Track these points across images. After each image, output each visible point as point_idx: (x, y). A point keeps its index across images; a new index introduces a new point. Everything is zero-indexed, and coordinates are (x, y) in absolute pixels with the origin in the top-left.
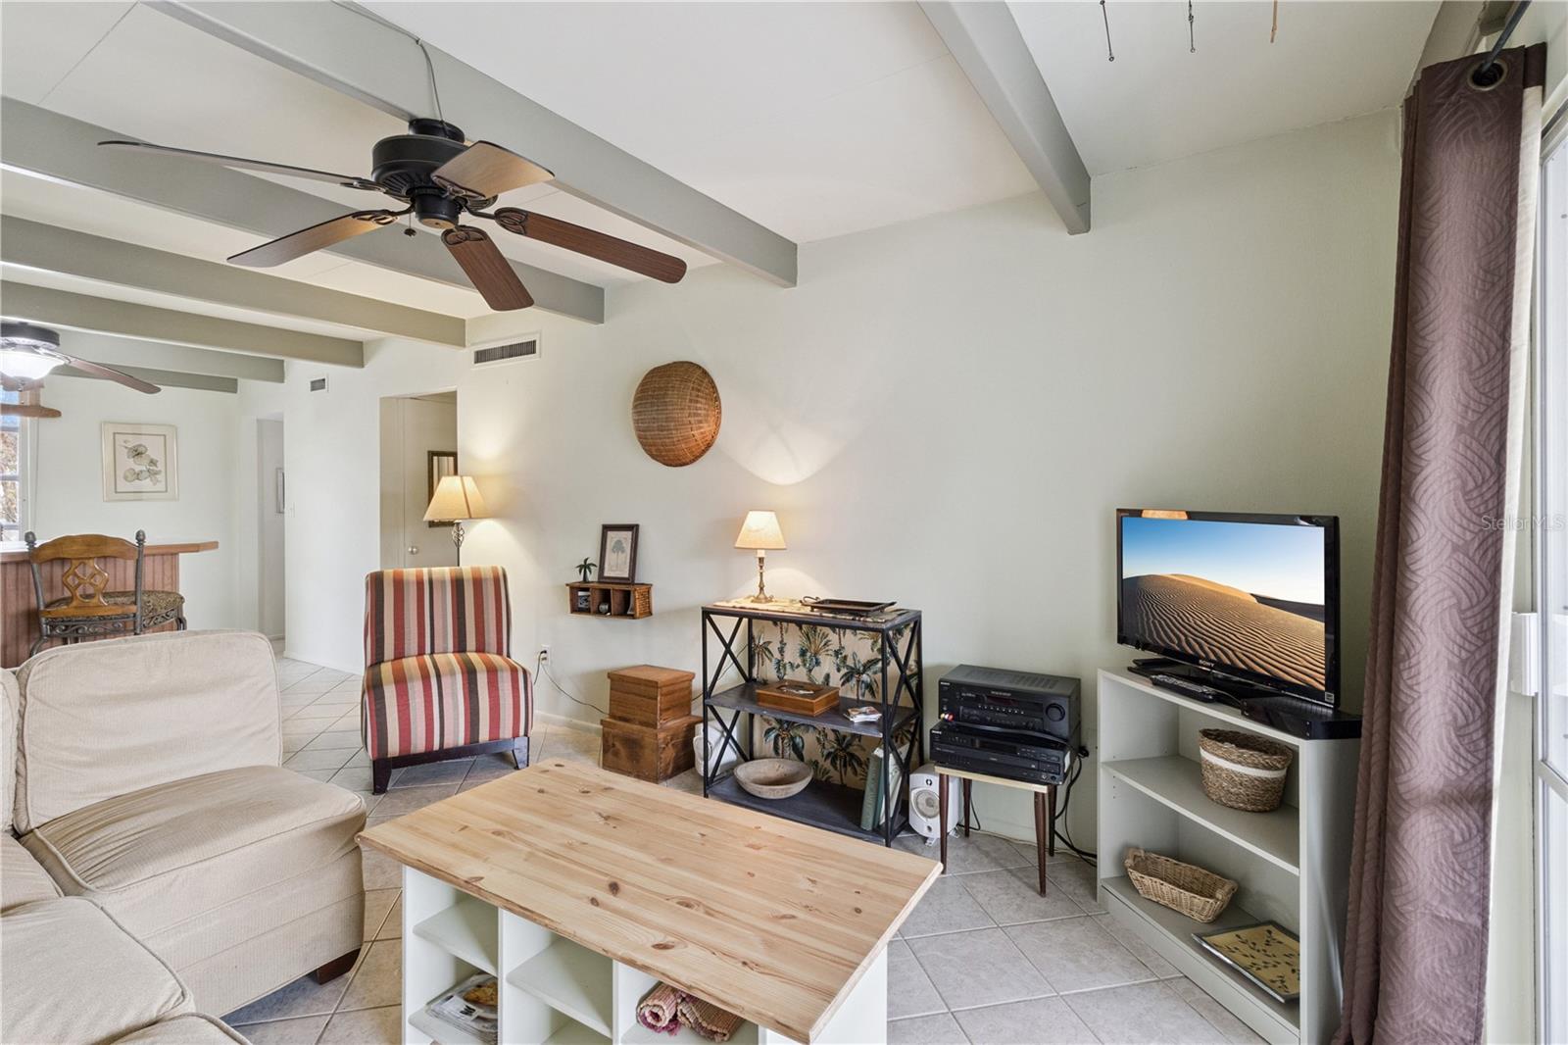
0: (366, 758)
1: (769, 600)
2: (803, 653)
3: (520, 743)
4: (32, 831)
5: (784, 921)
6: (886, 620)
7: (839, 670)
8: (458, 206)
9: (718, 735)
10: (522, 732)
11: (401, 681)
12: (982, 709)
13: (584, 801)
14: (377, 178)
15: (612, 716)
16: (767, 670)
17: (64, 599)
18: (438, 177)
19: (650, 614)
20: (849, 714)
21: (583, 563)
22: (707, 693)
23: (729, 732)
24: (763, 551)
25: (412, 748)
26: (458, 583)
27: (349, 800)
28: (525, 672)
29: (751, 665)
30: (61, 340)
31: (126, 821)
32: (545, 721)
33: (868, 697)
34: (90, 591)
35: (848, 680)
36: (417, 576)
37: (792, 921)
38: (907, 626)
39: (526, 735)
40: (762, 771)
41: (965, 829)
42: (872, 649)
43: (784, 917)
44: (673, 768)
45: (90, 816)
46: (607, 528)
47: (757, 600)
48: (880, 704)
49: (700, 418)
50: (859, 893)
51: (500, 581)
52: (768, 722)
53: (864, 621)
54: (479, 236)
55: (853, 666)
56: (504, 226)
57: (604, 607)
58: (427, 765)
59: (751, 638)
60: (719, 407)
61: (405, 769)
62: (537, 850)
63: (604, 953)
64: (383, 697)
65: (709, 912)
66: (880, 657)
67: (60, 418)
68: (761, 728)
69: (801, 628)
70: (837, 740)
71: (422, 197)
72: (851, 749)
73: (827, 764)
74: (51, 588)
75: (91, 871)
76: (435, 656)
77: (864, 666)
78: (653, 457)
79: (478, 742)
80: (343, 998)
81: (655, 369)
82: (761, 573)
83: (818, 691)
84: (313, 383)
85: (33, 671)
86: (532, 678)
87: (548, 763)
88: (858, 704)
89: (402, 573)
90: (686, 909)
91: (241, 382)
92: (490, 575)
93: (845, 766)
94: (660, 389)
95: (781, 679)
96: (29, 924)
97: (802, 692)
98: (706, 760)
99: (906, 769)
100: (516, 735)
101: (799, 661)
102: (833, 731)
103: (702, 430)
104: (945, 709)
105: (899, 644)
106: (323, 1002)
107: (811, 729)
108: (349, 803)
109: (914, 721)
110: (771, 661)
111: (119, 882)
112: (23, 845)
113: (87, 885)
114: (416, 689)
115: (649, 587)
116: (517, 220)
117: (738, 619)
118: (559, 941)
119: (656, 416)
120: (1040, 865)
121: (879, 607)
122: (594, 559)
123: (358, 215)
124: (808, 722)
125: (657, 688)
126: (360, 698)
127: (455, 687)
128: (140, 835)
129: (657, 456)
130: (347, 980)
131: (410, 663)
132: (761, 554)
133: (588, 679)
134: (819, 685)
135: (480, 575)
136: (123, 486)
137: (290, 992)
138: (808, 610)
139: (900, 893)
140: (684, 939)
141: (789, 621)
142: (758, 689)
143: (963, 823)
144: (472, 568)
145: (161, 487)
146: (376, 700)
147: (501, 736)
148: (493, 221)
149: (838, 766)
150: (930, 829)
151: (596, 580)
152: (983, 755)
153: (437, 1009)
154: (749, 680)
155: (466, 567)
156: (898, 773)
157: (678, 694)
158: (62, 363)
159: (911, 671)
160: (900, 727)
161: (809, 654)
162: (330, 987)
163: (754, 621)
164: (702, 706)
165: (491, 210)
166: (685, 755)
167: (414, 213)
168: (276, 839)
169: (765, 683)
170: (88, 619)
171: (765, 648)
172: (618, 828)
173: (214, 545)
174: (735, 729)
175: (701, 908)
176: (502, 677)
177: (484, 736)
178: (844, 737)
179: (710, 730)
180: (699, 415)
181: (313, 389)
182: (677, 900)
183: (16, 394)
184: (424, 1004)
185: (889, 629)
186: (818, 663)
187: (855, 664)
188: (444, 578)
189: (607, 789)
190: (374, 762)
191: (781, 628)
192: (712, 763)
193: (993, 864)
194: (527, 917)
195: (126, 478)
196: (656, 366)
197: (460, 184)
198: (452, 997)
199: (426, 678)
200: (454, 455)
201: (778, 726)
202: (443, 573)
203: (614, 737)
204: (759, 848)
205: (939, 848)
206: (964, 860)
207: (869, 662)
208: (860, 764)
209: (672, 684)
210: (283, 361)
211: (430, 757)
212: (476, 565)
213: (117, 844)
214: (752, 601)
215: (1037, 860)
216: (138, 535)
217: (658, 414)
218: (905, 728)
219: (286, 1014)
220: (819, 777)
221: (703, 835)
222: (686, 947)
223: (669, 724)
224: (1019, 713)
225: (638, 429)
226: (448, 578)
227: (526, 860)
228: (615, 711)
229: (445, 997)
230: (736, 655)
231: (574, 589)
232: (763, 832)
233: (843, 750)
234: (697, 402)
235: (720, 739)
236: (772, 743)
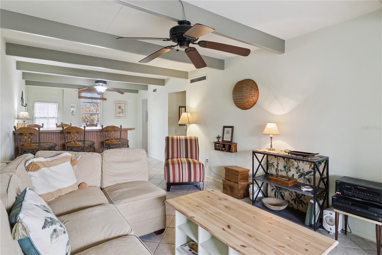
0: (165, 182)
1: (274, 150)
2: (285, 167)
3: (201, 183)
4: (104, 189)
5: (281, 247)
6: (315, 159)
7: (297, 173)
8: (189, 42)
9: (257, 188)
10: (202, 181)
11: (173, 164)
12: (354, 192)
13: (219, 201)
14: (170, 38)
15: (226, 179)
16: (273, 171)
17: (108, 140)
18: (185, 35)
19: (237, 152)
20: (301, 188)
21: (218, 136)
22: (254, 176)
23: (260, 188)
24: (272, 135)
25: (176, 181)
26: (186, 140)
27: (163, 192)
28: (203, 165)
29: (267, 169)
30: (107, 83)
31: (120, 189)
32: (208, 178)
33: (308, 183)
34: (112, 138)
35: (300, 177)
36: (177, 138)
37: (284, 248)
38: (323, 162)
39: (203, 181)
40: (271, 201)
41: (345, 232)
42: (310, 168)
43: (281, 246)
44: (243, 196)
45: (114, 187)
46: (225, 127)
47: (270, 150)
48: (312, 186)
49: (252, 95)
50: (307, 244)
51: (196, 140)
52: (273, 187)
53: (307, 159)
54: (193, 49)
55: (302, 173)
56: (200, 46)
57: (224, 149)
58: (179, 186)
59: (267, 161)
60: (258, 92)
61: (174, 186)
62: (208, 212)
63: (227, 244)
64: (169, 168)
65: (257, 239)
66: (313, 171)
67: (106, 100)
68: (271, 188)
69: (284, 159)
70: (296, 195)
71: (180, 41)
72: (301, 199)
73: (293, 202)
74: (106, 137)
75: (114, 199)
76: (181, 158)
77: (307, 173)
78: (238, 107)
79: (191, 182)
80: (161, 239)
81: (239, 82)
82: (271, 142)
83: (290, 179)
84: (154, 90)
85: (104, 155)
86: (204, 167)
87: (210, 190)
88: (304, 185)
89: (173, 137)
90: (250, 237)
91: (139, 91)
92: (194, 139)
93: (299, 204)
94: (241, 87)
95: (277, 174)
96: (104, 208)
97: (284, 179)
98: (253, 195)
99: (322, 208)
100: (200, 181)
101: (283, 169)
102: (295, 192)
103: (253, 99)
104: (338, 190)
105: (320, 167)
106: (157, 239)
107: (287, 191)
108: (163, 193)
109: (325, 193)
110: (274, 168)
111: (119, 202)
112: (102, 191)
113: (113, 202)
114: (176, 166)
115: (236, 144)
116: (204, 44)
117: (263, 155)
118: (213, 238)
119: (239, 95)
120: (378, 250)
121: (313, 155)
122: (221, 135)
123: (166, 48)
124: (287, 188)
125: (239, 173)
126: (164, 167)
127: (186, 167)
128: (122, 193)
129: (239, 107)
130: (162, 235)
131: (175, 160)
132: (271, 136)
133: (219, 168)
134: (290, 177)
135: (192, 138)
136: (117, 115)
137: (151, 235)
138: (287, 154)
139: (322, 248)
140: (250, 246)
141: (280, 157)
142: (270, 176)
143: (344, 229)
144: (189, 137)
145: (124, 115)
146: (168, 168)
147: (197, 181)
148: (198, 45)
149: (297, 203)
150: (331, 229)
151: (221, 141)
152: (353, 208)
153: (183, 248)
154: (267, 173)
155: (188, 136)
156: (319, 209)
157: (245, 175)
158: (107, 88)
159: (325, 176)
160: (320, 194)
161: (287, 167)
162: (159, 236)
163: (268, 156)
164: (252, 179)
165: (197, 42)
166: (246, 193)
167: (179, 45)
168: (148, 199)
169: (272, 175)
170: (112, 144)
171: (272, 164)
172: (229, 210)
173: (134, 129)
174: (262, 187)
175: (254, 238)
176: (197, 166)
177: (192, 180)
178: (299, 195)
179: (254, 187)
180: (252, 94)
181: (154, 92)
182: (247, 234)
183: (99, 95)
184: (180, 246)
185: (316, 162)
186: (290, 171)
187: (303, 172)
188: (183, 139)
189: (226, 199)
190: (167, 183)
191: (278, 159)
192: (255, 196)
193: (357, 246)
194: (206, 230)
195: (118, 113)
196: (239, 81)
197: (190, 36)
198: (186, 246)
199: (179, 164)
200: (185, 107)
201: (276, 188)
202: (183, 137)
203: (226, 185)
204: (272, 224)
205: (335, 236)
206: (345, 242)
207: (308, 172)
208: (304, 204)
209: (243, 172)
210: (147, 85)
211: (179, 184)
212: (190, 136)
213: (118, 194)
214: (268, 150)
215: (377, 249)
216: (120, 126)
217: (240, 95)
218: (322, 195)
219: (150, 240)
220: (290, 206)
221: (254, 217)
222: (250, 248)
223: (242, 183)
224: (369, 196)
225: (234, 99)
226: (184, 139)
227: (205, 214)
228: (226, 178)
229: (185, 245)
230: (263, 166)
231: (215, 143)
232: (273, 219)
233: (298, 199)
234: (252, 91)
235: (257, 190)
236: (274, 193)
